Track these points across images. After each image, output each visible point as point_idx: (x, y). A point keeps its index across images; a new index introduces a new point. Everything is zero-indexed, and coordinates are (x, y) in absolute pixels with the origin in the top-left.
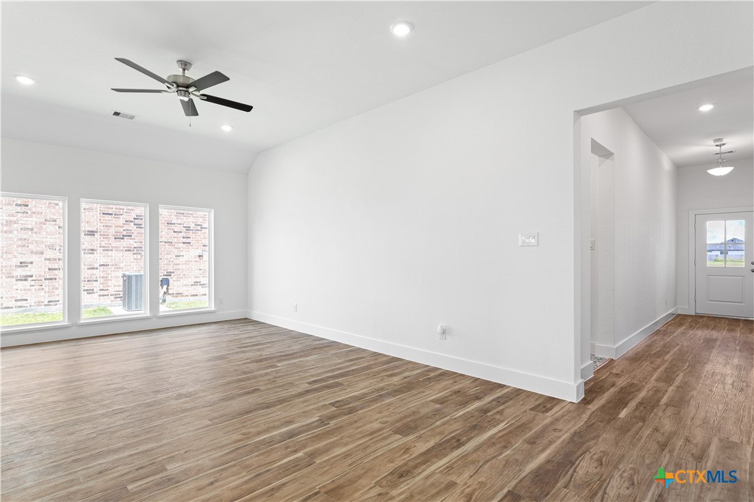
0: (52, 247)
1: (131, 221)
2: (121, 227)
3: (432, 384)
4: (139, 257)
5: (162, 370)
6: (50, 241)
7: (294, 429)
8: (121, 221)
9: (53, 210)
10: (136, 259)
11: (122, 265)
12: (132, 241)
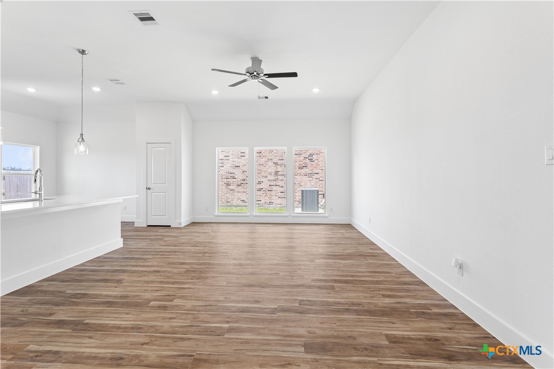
0: (270, 174)
1: (307, 158)
2: (301, 161)
3: (419, 319)
4: (311, 179)
5: (255, 247)
6: (270, 170)
7: (252, 308)
8: (302, 158)
9: (271, 154)
10: (310, 180)
11: (302, 184)
12: (307, 170)
